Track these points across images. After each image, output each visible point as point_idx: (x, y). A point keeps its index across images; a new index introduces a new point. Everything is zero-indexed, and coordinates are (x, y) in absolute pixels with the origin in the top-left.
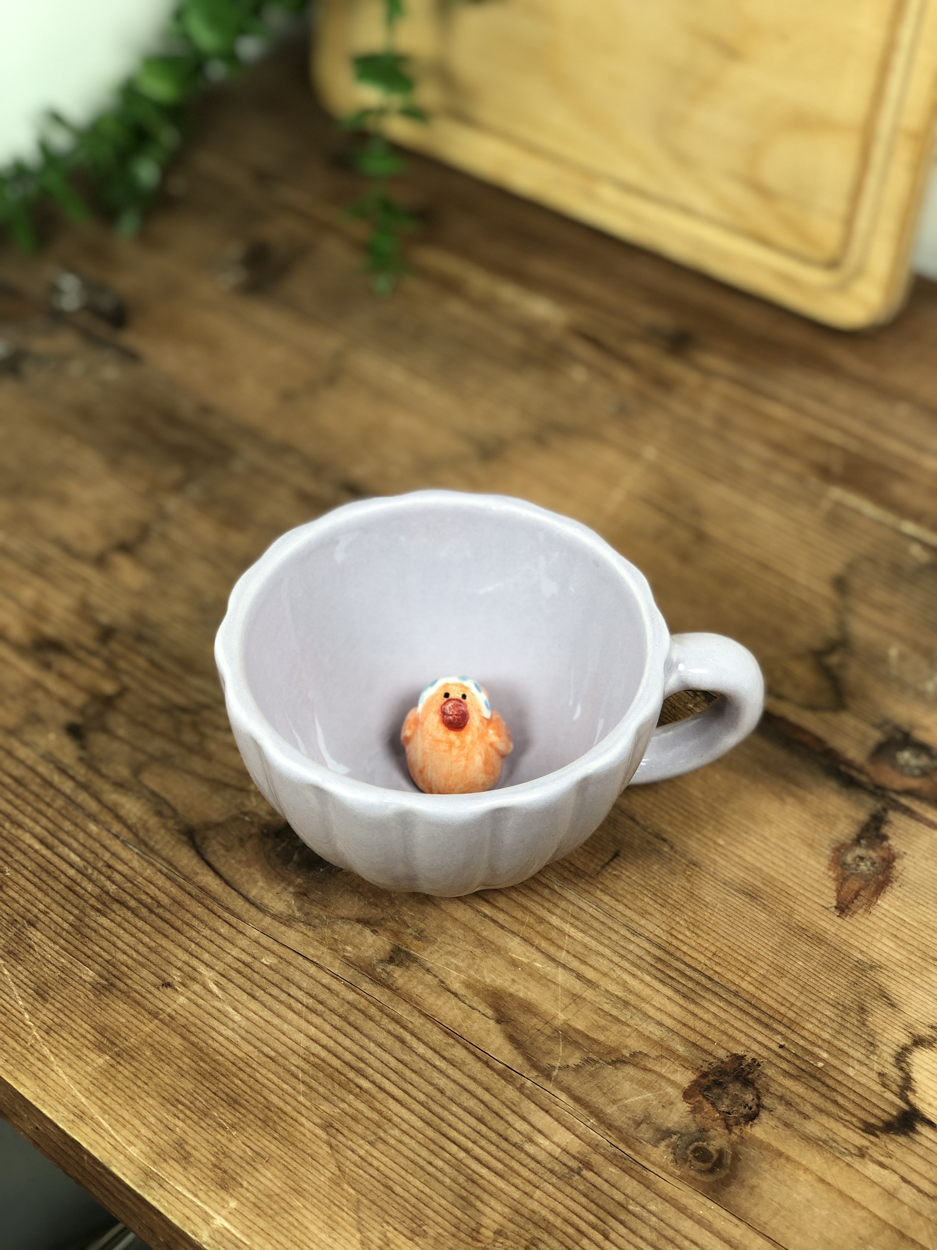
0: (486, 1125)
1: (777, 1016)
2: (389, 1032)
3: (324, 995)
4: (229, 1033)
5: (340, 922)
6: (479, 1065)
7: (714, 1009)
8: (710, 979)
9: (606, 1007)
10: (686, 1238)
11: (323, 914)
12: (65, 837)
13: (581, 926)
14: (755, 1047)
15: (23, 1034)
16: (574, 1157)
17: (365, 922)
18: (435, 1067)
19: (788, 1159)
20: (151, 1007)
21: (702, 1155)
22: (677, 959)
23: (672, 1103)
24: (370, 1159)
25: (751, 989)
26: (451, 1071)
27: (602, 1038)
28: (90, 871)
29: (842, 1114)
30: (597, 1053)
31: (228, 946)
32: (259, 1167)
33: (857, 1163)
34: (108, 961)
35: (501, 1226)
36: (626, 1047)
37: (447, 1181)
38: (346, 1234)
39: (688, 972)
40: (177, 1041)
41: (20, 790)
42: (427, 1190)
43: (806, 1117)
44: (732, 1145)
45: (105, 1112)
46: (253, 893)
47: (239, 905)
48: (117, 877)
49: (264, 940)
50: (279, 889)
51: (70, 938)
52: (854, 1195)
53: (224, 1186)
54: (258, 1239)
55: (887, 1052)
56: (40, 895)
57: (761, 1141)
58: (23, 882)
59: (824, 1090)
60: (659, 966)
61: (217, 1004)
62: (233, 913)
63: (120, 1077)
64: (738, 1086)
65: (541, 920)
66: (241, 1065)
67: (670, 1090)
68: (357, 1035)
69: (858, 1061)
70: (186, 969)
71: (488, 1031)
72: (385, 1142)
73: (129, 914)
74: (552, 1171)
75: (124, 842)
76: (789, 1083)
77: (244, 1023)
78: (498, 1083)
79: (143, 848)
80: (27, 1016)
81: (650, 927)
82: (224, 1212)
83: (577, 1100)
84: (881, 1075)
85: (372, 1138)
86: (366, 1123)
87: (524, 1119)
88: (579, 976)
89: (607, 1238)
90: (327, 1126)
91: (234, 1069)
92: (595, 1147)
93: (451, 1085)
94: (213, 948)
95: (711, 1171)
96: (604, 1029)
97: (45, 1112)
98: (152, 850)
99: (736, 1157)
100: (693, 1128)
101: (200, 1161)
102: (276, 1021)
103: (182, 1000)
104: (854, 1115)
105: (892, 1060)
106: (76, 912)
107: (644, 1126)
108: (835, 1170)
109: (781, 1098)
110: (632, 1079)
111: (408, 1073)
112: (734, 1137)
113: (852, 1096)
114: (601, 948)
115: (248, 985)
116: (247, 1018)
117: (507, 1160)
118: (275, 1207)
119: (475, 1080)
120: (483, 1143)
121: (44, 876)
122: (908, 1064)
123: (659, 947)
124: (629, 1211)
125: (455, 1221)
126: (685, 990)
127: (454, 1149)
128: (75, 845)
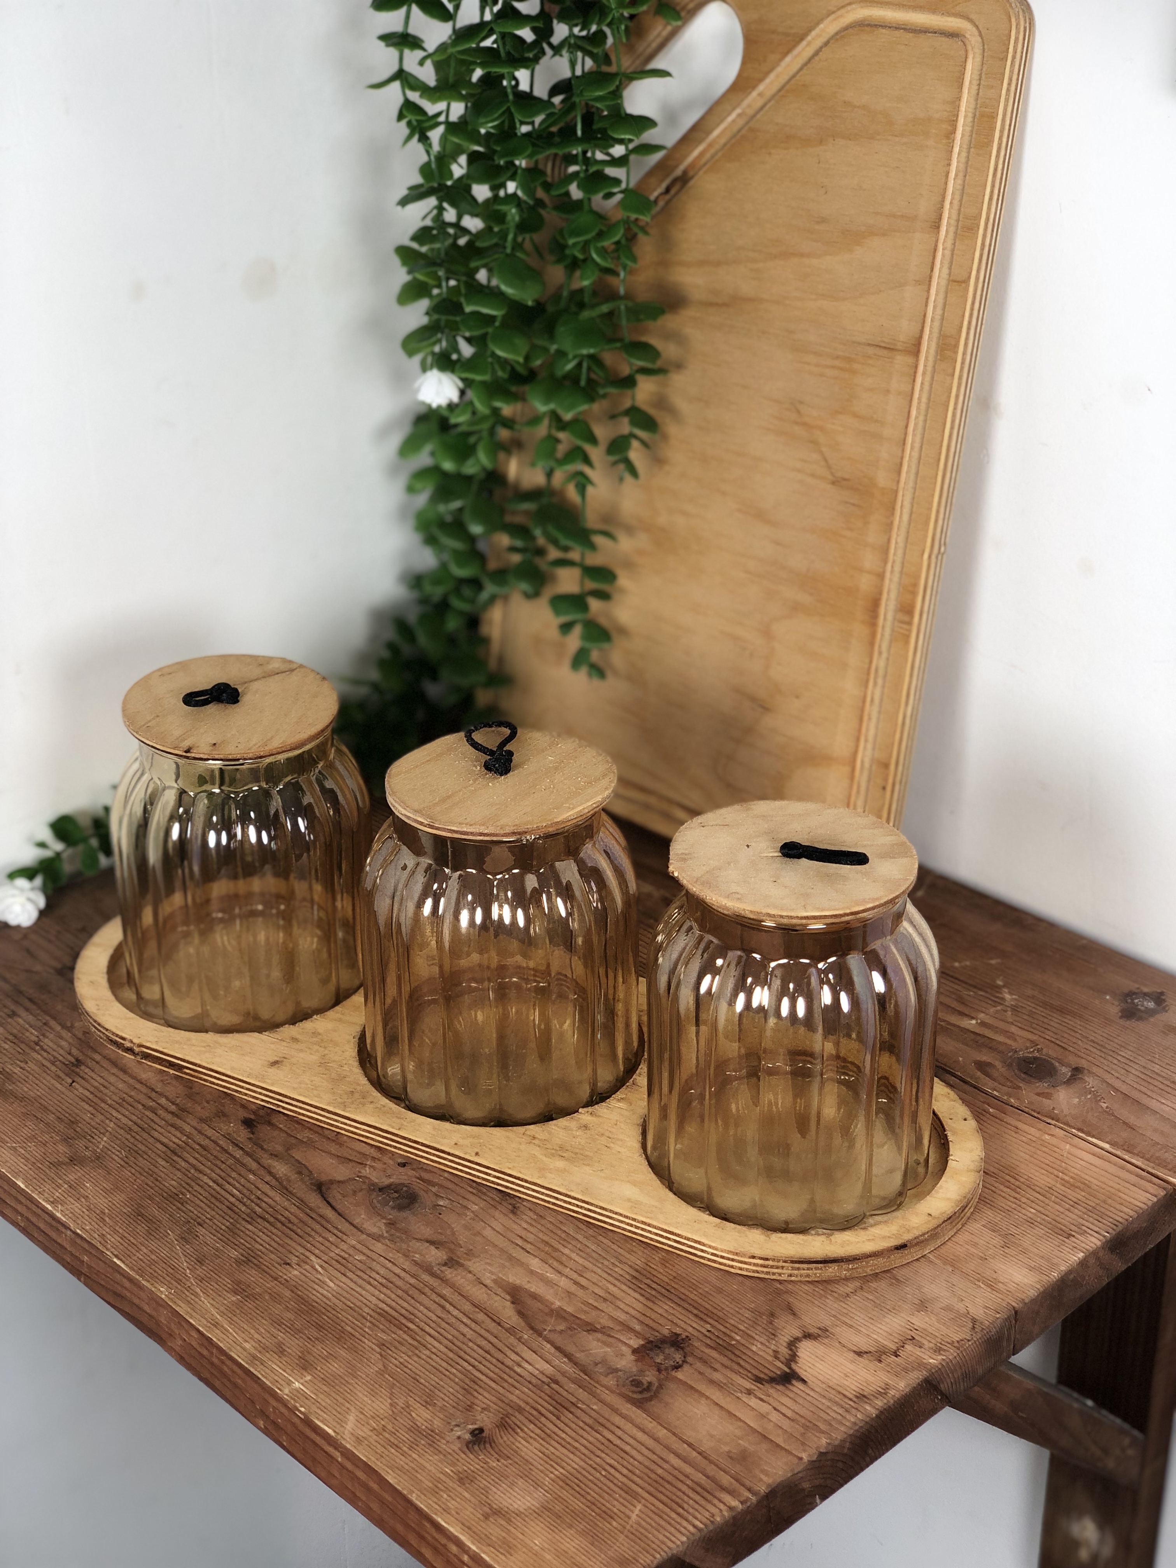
0: (490, 1354)
1: (709, 1314)
2: (435, 1302)
3: (395, 1279)
4: (325, 1293)
5: (414, 1241)
6: (494, 1324)
7: (667, 1307)
8: (668, 1291)
9: (591, 1301)
10: (613, 1424)
11: (404, 1237)
12: (231, 1180)
13: (584, 1255)
14: (690, 1329)
15: (184, 1280)
16: (547, 1377)
17: (431, 1242)
18: (462, 1322)
19: (697, 1391)
20: (273, 1274)
21: (636, 1383)
22: (648, 1278)
23: (623, 1355)
24: (406, 1364)
25: (696, 1298)
26: (473, 1325)
27: (583, 1317)
28: (245, 1200)
29: (741, 1371)
30: (577, 1324)
31: (333, 1248)
32: (330, 1361)
33: (745, 1398)
34: (249, 1248)
35: (488, 1405)
36: (599, 1323)
37: (457, 1380)
38: (381, 1399)
39: (654, 1286)
40: (288, 1293)
41: (204, 1153)
42: (441, 1383)
43: (715, 1370)
44: (659, 1380)
45: (231, 1324)
46: (356, 1221)
47: (344, 1226)
48: (264, 1205)
49: (359, 1246)
50: (375, 1220)
51: (224, 1234)
52: (737, 1414)
53: (305, 1369)
54: (322, 1396)
55: (784, 1339)
56: (208, 1210)
57: (680, 1380)
58: (198, 1202)
59: (733, 1357)
60: (634, 1281)
61: (319, 1277)
62: (341, 1231)
63: (246, 1308)
64: (673, 1349)
65: (556, 1250)
66: (329, 1309)
67: (624, 1348)
68: (413, 1301)
69: (761, 1343)
70: (302, 1257)
71: (504, 1307)
72: (419, 1357)
73: (267, 1225)
74: (530, 1382)
75: (271, 1186)
76: (707, 1351)
77: (335, 1288)
78: (503, 1335)
79: (285, 1191)
80: (188, 1271)
81: (632, 1258)
82: (302, 1381)
83: (558, 1348)
84: (775, 1352)
85: (410, 1353)
86: (409, 1346)
87: (517, 1354)
88: (576, 1283)
89: (558, 1418)
90: (382, 1345)
91: (324, 1310)
92: (563, 1374)
93: (472, 1332)
94: (323, 1248)
95: (641, 1392)
96: (585, 1312)
97: (191, 1321)
98: (291, 1192)
99: (661, 1386)
100: (634, 1369)
101: (290, 1354)
102: (358, 1289)
103: (296, 1272)
104: (750, 1372)
105: (785, 1344)
106: (232, 1221)
107: (600, 1365)
108: (728, 1399)
109: (701, 1359)
110: (598, 1340)
111: (444, 1325)
112: (662, 1377)
113: (751, 1362)
114: (595, 1269)
115: (343, 1269)
116: (339, 1286)
117: (501, 1373)
118: (337, 1381)
119: (488, 1331)
120: (487, 1364)
121: (213, 1200)
122: (796, 1347)
123: (637, 1271)
124: (578, 1407)
125: (456, 1399)
126: (648, 1296)
127: (465, 1364)
128: (237, 1185)
